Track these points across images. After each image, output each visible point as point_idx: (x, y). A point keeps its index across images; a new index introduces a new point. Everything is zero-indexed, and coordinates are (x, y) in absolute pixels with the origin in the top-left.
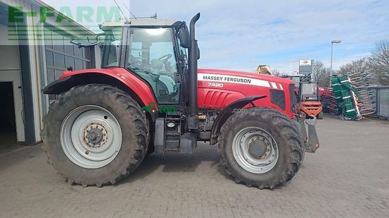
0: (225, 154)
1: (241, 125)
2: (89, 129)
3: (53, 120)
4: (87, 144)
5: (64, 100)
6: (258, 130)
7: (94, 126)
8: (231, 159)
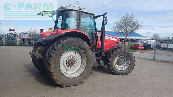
0: (112, 65)
1: (119, 54)
2: (69, 59)
3: (58, 55)
4: (68, 66)
5: (64, 44)
6: (121, 56)
7: (71, 57)
8: (114, 66)
